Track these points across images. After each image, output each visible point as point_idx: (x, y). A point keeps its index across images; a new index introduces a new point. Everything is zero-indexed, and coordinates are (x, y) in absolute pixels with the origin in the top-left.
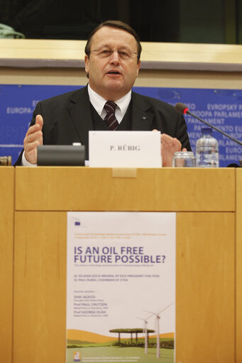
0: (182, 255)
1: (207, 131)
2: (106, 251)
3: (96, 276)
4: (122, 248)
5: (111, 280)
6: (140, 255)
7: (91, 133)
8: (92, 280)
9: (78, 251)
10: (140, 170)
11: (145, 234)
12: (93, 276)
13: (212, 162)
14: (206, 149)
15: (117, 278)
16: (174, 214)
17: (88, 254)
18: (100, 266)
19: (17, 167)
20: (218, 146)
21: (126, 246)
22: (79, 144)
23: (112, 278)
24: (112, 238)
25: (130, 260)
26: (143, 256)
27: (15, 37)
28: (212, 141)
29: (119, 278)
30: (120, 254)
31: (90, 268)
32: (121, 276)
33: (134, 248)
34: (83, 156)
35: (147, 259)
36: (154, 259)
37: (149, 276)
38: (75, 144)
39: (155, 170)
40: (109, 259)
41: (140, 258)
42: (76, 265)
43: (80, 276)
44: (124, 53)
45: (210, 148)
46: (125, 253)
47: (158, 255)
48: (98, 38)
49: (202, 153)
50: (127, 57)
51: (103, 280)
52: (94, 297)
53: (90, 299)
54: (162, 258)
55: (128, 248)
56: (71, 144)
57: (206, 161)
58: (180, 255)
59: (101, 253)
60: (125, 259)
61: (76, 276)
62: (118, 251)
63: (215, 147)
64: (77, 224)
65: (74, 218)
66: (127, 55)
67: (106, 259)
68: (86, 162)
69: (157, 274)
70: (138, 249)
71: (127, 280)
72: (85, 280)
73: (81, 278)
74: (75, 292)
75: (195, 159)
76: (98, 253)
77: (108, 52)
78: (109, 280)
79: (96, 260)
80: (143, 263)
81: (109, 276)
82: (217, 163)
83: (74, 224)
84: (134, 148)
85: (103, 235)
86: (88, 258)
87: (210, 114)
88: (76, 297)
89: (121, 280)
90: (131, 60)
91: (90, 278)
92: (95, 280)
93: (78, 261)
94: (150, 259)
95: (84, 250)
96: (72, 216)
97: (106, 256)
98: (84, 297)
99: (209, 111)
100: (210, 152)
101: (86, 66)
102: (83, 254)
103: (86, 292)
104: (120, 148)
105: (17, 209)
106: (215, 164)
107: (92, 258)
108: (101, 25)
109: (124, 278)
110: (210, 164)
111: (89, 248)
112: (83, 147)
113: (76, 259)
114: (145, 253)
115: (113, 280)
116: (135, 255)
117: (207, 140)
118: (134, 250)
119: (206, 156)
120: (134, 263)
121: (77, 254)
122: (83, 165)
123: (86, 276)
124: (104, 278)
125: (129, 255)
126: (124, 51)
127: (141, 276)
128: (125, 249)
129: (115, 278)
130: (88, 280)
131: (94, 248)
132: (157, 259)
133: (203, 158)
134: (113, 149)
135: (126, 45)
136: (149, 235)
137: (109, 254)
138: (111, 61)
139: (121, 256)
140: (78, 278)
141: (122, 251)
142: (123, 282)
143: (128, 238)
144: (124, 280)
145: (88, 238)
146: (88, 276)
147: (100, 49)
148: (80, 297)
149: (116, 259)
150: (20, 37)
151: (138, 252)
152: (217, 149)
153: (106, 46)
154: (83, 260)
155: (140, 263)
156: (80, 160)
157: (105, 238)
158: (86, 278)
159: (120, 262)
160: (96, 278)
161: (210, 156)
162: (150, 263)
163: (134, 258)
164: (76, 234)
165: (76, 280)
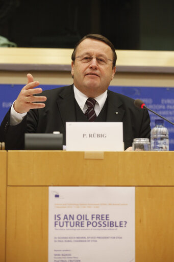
0: (140, 221)
1: (160, 122)
2: (79, 217)
3: (72, 238)
4: (92, 215)
5: (84, 241)
6: (107, 221)
7: (68, 124)
8: (68, 241)
9: (57, 218)
10: (106, 154)
11: (110, 204)
12: (69, 238)
13: (164, 146)
14: (159, 136)
15: (89, 239)
16: (134, 188)
17: (66, 220)
18: (75, 230)
19: (9, 151)
20: (168, 133)
21: (96, 214)
22: (58, 133)
23: (84, 239)
24: (84, 207)
25: (98, 225)
26: (109, 221)
27: (9, 46)
28: (164, 129)
29: (90, 239)
30: (90, 220)
31: (67, 232)
32: (92, 238)
33: (102, 215)
34: (61, 142)
35: (112, 224)
36: (118, 224)
37: (114, 238)
38: (55, 133)
39: (118, 153)
40: (82, 224)
41: (106, 223)
42: (56, 229)
43: (59, 238)
44: (101, 60)
45: (162, 135)
46: (94, 219)
47: (121, 221)
48: (81, 47)
49: (155, 139)
50: (104, 63)
51: (77, 241)
52: (70, 255)
53: (66, 256)
54: (124, 223)
55: (97, 215)
56: (52, 133)
57: (158, 146)
58: (139, 221)
59: (76, 220)
60: (95, 224)
61: (55, 238)
62: (89, 217)
63: (165, 135)
64: (57, 196)
65: (54, 192)
66: (104, 61)
67: (80, 224)
68: (64, 146)
69: (120, 236)
70: (105, 216)
71: (96, 241)
72: (62, 241)
73: (60, 240)
74: (55, 251)
75: (150, 145)
76: (73, 219)
77: (88, 58)
78: (82, 241)
79: (72, 225)
80: (109, 227)
81: (82, 238)
82: (168, 147)
83: (54, 196)
84: (102, 136)
85: (78, 205)
86: (65, 224)
87: (164, 107)
88: (55, 255)
89: (92, 241)
90: (107, 66)
91: (67, 240)
92: (71, 241)
93: (58, 226)
94: (114, 224)
95: (62, 217)
96: (52, 190)
97: (79, 221)
98: (63, 255)
99: (162, 105)
100: (162, 139)
101: (72, 70)
102: (62, 221)
103: (63, 251)
104: (90, 136)
105: (9, 185)
106: (166, 148)
107: (69, 224)
108: (85, 37)
109: (94, 239)
110: (162, 148)
111: (66, 215)
112: (61, 135)
113: (55, 224)
114: (111, 219)
115: (86, 241)
116: (103, 221)
117: (160, 129)
118: (102, 217)
119: (159, 142)
120: (102, 227)
121: (56, 221)
122: (61, 149)
123: (63, 238)
124: (78, 240)
125: (98, 221)
126: (102, 58)
127: (107, 238)
128: (95, 216)
129: (87, 240)
130: (65, 241)
131: (70, 216)
132: (120, 224)
133: (156, 143)
134: (85, 137)
135: (103, 53)
136: (113, 205)
137: (82, 220)
138: (91, 66)
139: (92, 222)
140: (57, 240)
141: (92, 217)
142: (93, 243)
143: (97, 207)
144: (94, 241)
145: (65, 207)
146: (65, 238)
147: (82, 56)
148: (59, 255)
149: (88, 225)
150: (13, 46)
151: (105, 218)
152: (167, 136)
153: (87, 54)
154: (61, 225)
155: (107, 227)
156: (59, 145)
157: (78, 207)
158: (64, 240)
159: (90, 226)
160: (72, 240)
161: (162, 141)
162: (114, 227)
163: (102, 223)
164: (55, 204)
165: (55, 241)
